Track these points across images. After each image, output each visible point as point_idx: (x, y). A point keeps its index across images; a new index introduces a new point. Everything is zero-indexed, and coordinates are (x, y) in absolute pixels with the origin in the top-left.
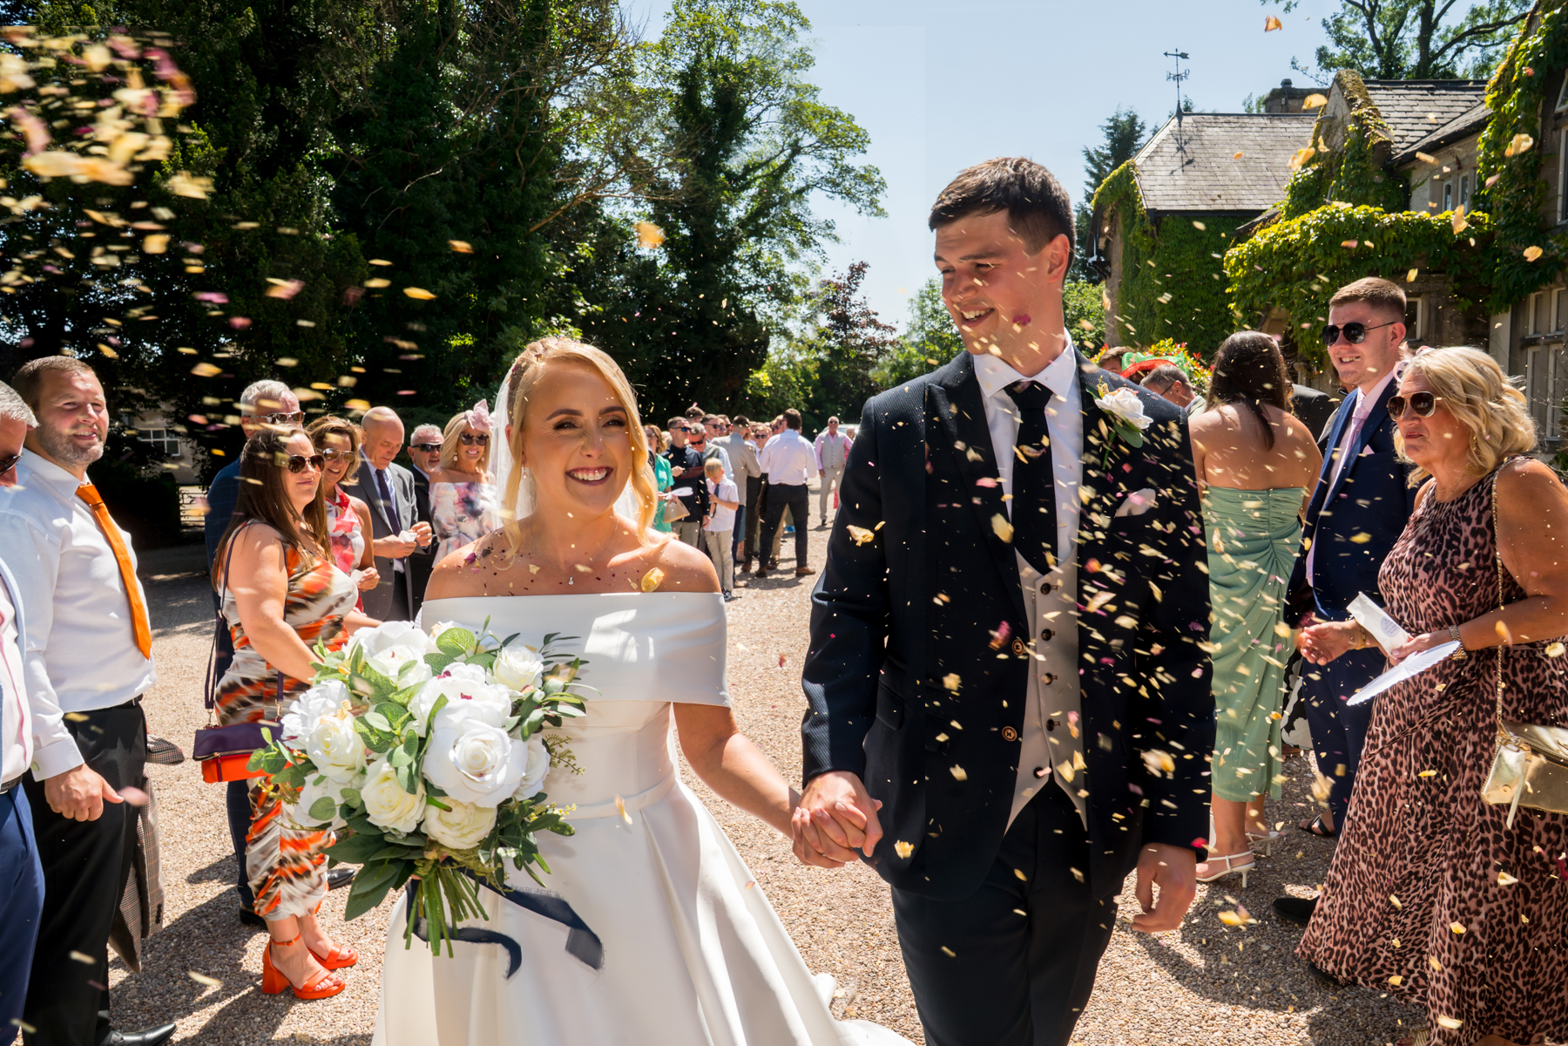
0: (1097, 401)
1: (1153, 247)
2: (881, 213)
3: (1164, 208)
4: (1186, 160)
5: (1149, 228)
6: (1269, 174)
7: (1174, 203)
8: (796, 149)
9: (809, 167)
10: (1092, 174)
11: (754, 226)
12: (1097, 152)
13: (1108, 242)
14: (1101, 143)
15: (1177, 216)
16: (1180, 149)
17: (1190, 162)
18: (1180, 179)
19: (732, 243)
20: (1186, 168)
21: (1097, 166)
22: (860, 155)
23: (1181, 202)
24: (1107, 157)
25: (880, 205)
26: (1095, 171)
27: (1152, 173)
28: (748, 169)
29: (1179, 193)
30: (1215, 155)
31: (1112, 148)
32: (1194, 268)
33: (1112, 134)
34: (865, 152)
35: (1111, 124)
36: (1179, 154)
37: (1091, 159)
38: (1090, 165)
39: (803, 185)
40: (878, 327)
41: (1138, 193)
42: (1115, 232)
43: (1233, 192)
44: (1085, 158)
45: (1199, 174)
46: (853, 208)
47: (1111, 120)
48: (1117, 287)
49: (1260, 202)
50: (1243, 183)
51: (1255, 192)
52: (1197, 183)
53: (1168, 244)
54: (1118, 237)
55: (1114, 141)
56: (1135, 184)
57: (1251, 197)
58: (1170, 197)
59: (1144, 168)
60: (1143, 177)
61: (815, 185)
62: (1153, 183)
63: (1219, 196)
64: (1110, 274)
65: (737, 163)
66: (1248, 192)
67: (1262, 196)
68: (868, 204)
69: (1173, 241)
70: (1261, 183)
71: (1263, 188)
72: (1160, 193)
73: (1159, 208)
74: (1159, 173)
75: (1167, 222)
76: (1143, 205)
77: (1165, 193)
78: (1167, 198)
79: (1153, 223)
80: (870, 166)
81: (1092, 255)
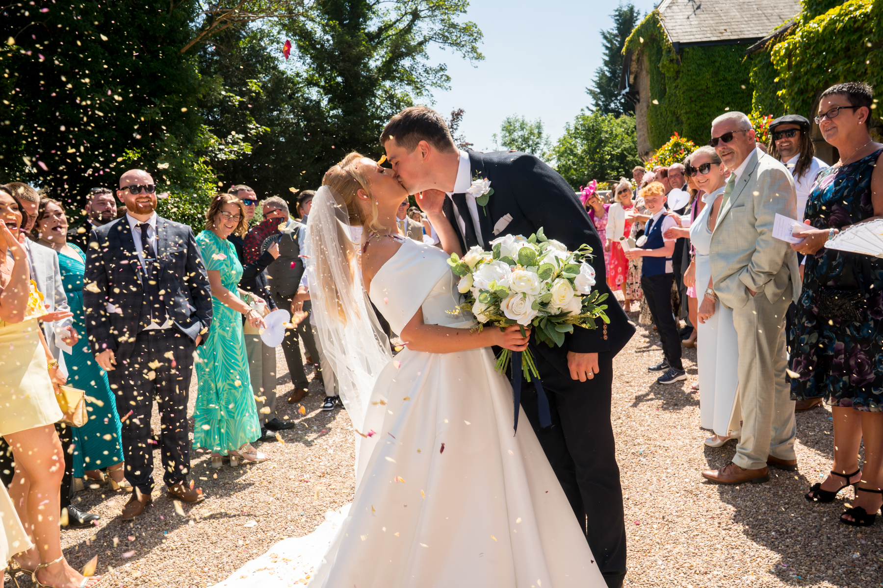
1: (678, 72)
2: (479, 57)
3: (685, 41)
4: (696, 7)
5: (675, 57)
6: (760, 12)
7: (692, 37)
8: (416, 15)
9: (425, 27)
10: (607, 48)
11: (388, 70)
12: (609, 33)
13: (635, 78)
14: (611, 27)
15: (695, 47)
17: (699, 8)
18: (694, 20)
19: (372, 83)
20: (698, 12)
21: (610, 41)
22: (462, 14)
23: (697, 36)
24: (616, 36)
25: (479, 51)
26: (609, 45)
27: (672, 18)
28: (381, 30)
29: (694, 30)
30: (718, 3)
31: (618, 29)
32: (710, 85)
33: (618, 20)
34: (465, 12)
35: (617, 13)
37: (605, 38)
38: (605, 42)
39: (421, 39)
41: (664, 32)
42: (641, 69)
43: (735, 27)
44: (602, 36)
45: (707, 15)
46: (459, 54)
47: (617, 11)
48: (645, 109)
49: (757, 32)
50: (742, 20)
51: (752, 25)
52: (707, 22)
53: (689, 68)
54: (644, 72)
55: (620, 24)
56: (661, 26)
57: (750, 29)
58: (689, 33)
59: (666, 15)
60: (666, 21)
61: (430, 39)
62: (674, 24)
63: (725, 30)
64: (639, 101)
65: (373, 26)
66: (746, 26)
67: (758, 28)
68: (470, 50)
69: (693, 66)
70: (755, 19)
71: (757, 22)
72: (681, 31)
73: (681, 41)
74: (677, 17)
75: (688, 52)
76: (668, 40)
77: (684, 30)
78: (686, 34)
79: (677, 53)
80: (470, 22)
81: (625, 88)
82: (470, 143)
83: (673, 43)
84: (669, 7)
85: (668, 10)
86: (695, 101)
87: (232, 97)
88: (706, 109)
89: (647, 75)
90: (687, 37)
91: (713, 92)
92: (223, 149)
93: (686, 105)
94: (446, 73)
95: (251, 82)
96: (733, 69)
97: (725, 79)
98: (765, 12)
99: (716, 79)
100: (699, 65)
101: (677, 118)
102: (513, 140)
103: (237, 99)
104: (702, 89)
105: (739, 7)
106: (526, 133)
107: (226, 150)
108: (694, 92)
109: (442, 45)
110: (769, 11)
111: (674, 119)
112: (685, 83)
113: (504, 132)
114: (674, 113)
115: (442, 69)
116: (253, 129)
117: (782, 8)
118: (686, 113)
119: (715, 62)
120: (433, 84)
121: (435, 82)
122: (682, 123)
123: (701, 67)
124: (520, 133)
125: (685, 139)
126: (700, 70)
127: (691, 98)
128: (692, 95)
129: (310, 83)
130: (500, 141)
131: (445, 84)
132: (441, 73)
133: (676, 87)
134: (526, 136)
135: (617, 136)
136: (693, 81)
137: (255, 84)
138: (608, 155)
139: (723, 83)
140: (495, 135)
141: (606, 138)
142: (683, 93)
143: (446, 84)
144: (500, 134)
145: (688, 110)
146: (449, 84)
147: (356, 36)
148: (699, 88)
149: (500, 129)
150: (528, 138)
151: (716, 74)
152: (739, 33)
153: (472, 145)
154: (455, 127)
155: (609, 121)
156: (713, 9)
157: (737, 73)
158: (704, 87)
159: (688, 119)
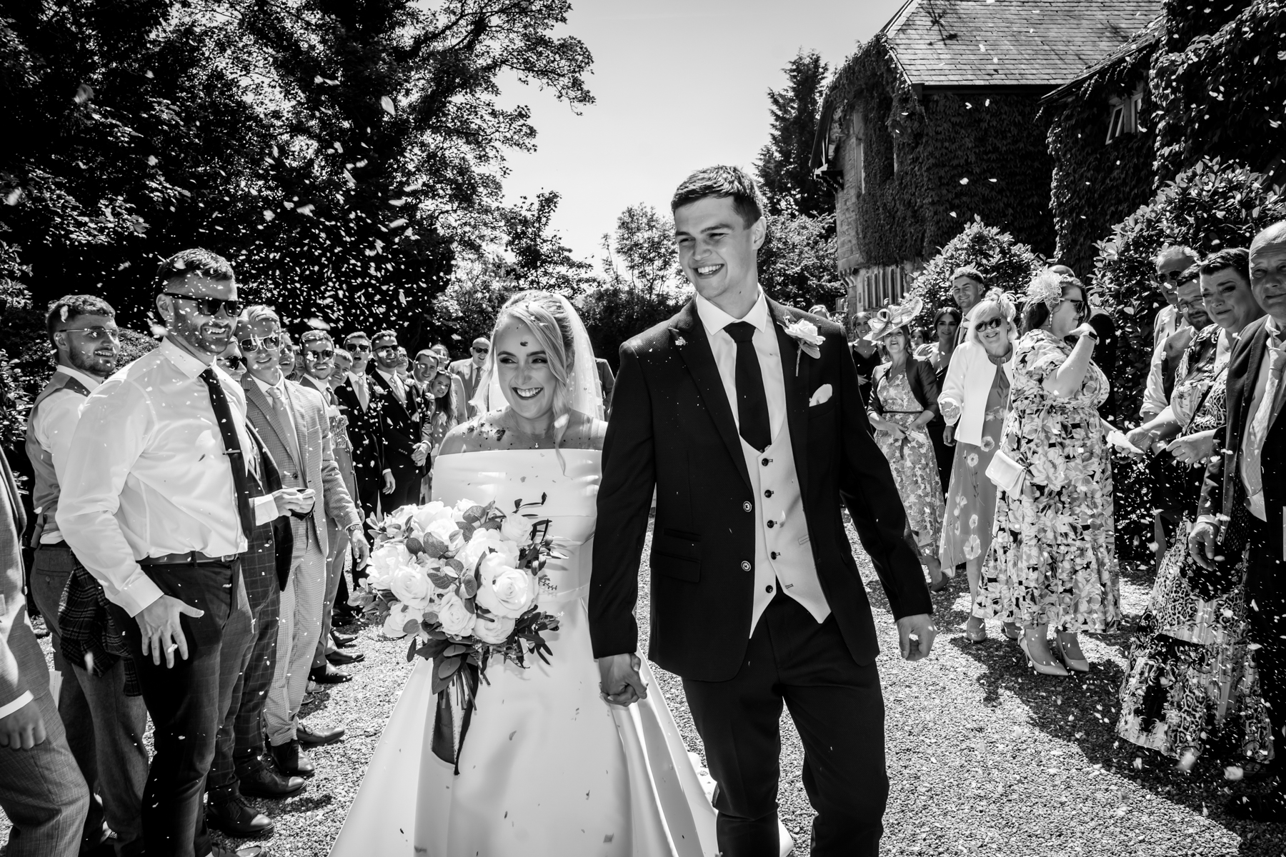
0: (786, 331)
1: (919, 136)
2: (586, 98)
3: (932, 84)
4: (945, 33)
6: (1046, 48)
7: (942, 78)
8: (480, 26)
9: (493, 45)
10: (778, 118)
12: (781, 95)
13: (837, 150)
14: (784, 85)
15: (949, 93)
16: (935, 22)
17: (951, 36)
18: (944, 53)
20: (948, 42)
21: (781, 107)
22: (558, 25)
23: (952, 78)
24: (792, 100)
25: (585, 87)
26: (780, 113)
27: (908, 47)
28: (419, 42)
29: (946, 67)
30: (979, 29)
31: (795, 90)
32: (972, 158)
33: (795, 77)
34: (564, 20)
35: (794, 67)
36: (936, 27)
37: (776, 102)
38: (775, 108)
39: (488, 62)
40: (572, 265)
41: (896, 68)
42: (848, 136)
43: (1011, 67)
44: (771, 100)
45: (964, 47)
46: (553, 91)
47: (794, 63)
48: (854, 199)
49: (1047, 77)
50: (1020, 57)
51: (1037, 66)
52: (964, 57)
53: (939, 129)
54: (853, 140)
55: (798, 83)
56: (891, 59)
57: (1034, 72)
58: (937, 72)
59: (898, 41)
60: (899, 51)
61: (504, 62)
62: (913, 57)
63: (996, 70)
64: (842, 186)
65: (406, 35)
66: (1028, 67)
67: (1048, 71)
68: (570, 85)
69: (945, 125)
70: (1040, 57)
71: (1044, 62)
72: (923, 67)
73: (926, 83)
74: (917, 47)
75: (937, 102)
76: (905, 81)
77: (930, 67)
78: (933, 72)
79: (921, 102)
80: (571, 38)
81: (821, 165)
82: (568, 247)
83: (913, 85)
84: (902, 30)
85: (902, 36)
86: (948, 184)
87: (117, 126)
88: (964, 199)
89: (858, 145)
90: (934, 78)
91: (978, 170)
92: (85, 224)
93: (933, 189)
94: (529, 122)
95: (159, 104)
96: (1009, 135)
97: (996, 149)
98: (1054, 47)
99: (982, 149)
100: (954, 125)
101: (915, 212)
102: (636, 245)
103: (126, 132)
104: (959, 165)
105: (1013, 38)
106: (655, 234)
107: (93, 225)
108: (947, 169)
109: (522, 74)
110: (1061, 48)
111: (909, 213)
112: (931, 154)
113: (622, 231)
114: (909, 204)
115: (521, 115)
116: (157, 190)
117: (1080, 44)
118: (933, 203)
119: (981, 120)
120: (506, 140)
121: (509, 136)
122: (923, 221)
123: (958, 128)
124: (646, 235)
125: (995, 230)
126: (957, 133)
127: (940, 178)
128: (942, 173)
129: (297, 129)
130: (614, 244)
131: (527, 141)
132: (522, 122)
133: (915, 160)
134: (656, 240)
135: (794, 246)
136: (944, 151)
137: (168, 107)
138: (780, 275)
139: (994, 156)
140: (606, 237)
141: (778, 248)
142: (928, 170)
143: (529, 142)
144: (615, 233)
145: (936, 199)
146: (533, 141)
147: (370, 44)
148: (955, 162)
149: (617, 224)
150: (659, 243)
151: (981, 141)
152: (1019, 77)
153: (570, 251)
154: (544, 220)
155: (783, 223)
156: (973, 39)
157: (1015, 142)
158: (962, 162)
159: (936, 213)
